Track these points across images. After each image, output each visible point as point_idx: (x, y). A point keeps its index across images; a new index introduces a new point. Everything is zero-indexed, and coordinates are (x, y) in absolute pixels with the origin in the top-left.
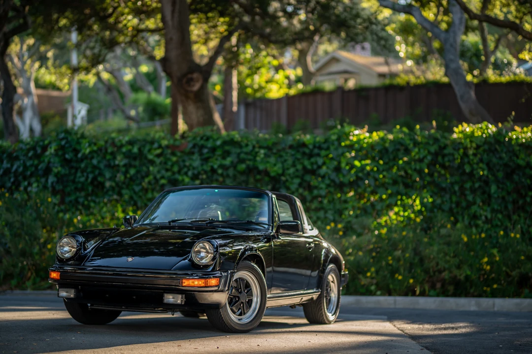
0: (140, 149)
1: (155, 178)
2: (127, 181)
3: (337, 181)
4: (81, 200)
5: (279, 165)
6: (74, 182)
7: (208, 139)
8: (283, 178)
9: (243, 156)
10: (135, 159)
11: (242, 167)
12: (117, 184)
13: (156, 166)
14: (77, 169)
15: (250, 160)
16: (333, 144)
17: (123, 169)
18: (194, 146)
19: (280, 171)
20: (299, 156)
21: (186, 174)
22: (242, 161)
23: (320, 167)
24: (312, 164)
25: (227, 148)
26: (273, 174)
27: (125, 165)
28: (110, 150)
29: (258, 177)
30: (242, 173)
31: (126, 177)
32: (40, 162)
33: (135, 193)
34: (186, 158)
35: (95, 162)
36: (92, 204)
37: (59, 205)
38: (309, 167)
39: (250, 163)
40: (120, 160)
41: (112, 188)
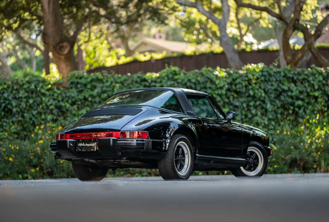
0: (35, 86)
1: (46, 105)
7: (81, 78)
9: (105, 88)
10: (32, 93)
11: (104, 96)
12: (21, 110)
13: (47, 97)
15: (110, 91)
17: (25, 100)
18: (72, 83)
21: (67, 101)
22: (104, 92)
25: (94, 83)
27: (26, 97)
28: (15, 87)
31: (26, 105)
33: (33, 115)
34: (67, 91)
35: (6, 95)
40: (22, 94)
41: (18, 112)
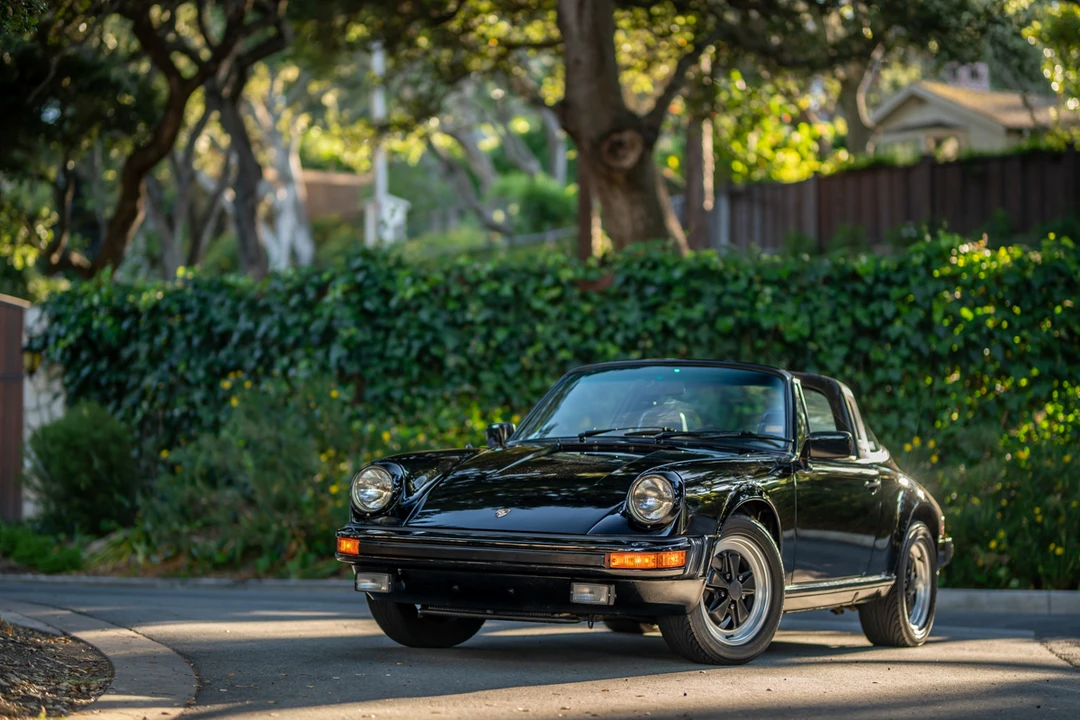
0: (515, 289)
1: (548, 348)
2: (490, 354)
3: (925, 350)
4: (397, 394)
5: (804, 319)
6: (381, 356)
7: (655, 266)
8: (812, 346)
9: (728, 300)
10: (506, 308)
11: (727, 323)
12: (471, 362)
13: (550, 323)
14: (388, 330)
15: (742, 309)
16: (916, 274)
17: (482, 331)
18: (628, 281)
19: (806, 332)
20: (844, 299)
21: (611, 338)
22: (726, 311)
23: (888, 322)
24: (872, 315)
25: (695, 284)
26: (790, 337)
27: (486, 323)
28: (455, 291)
29: (760, 344)
30: (727, 336)
31: (487, 346)
32: (314, 318)
33: (507, 378)
34: (610, 306)
35: (424, 315)
36: (420, 403)
37: (353, 404)
38: (866, 322)
39: (744, 315)
40: (475, 312)
41: (461, 369)
